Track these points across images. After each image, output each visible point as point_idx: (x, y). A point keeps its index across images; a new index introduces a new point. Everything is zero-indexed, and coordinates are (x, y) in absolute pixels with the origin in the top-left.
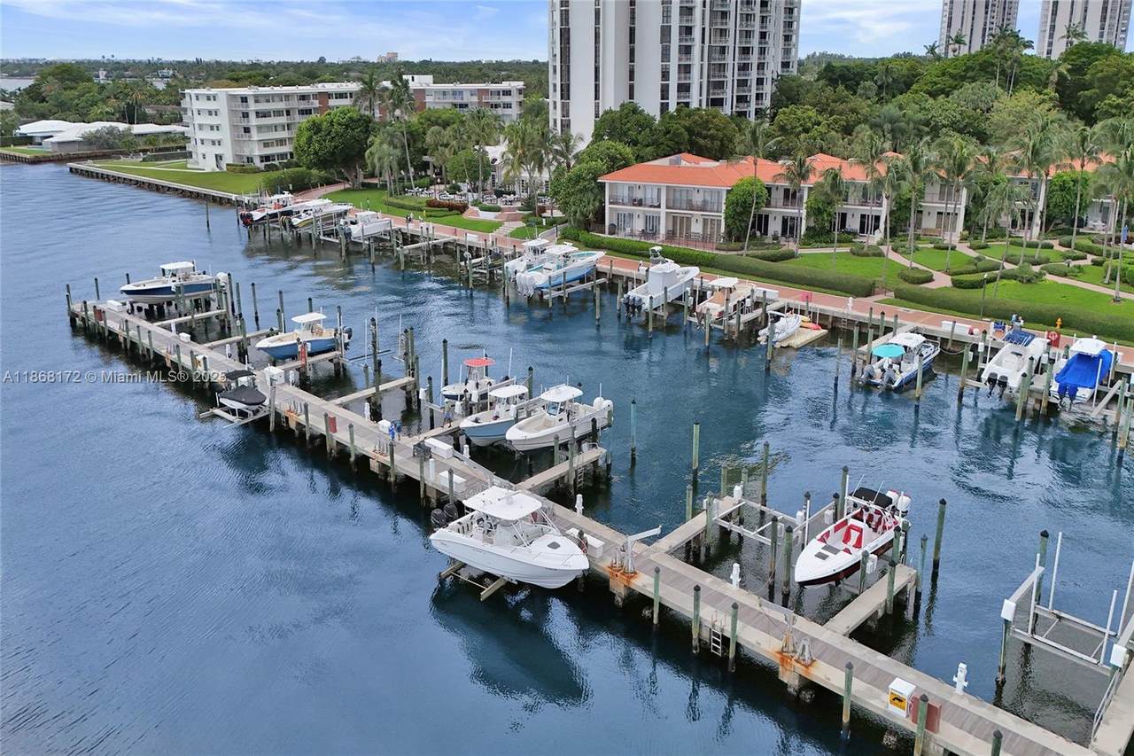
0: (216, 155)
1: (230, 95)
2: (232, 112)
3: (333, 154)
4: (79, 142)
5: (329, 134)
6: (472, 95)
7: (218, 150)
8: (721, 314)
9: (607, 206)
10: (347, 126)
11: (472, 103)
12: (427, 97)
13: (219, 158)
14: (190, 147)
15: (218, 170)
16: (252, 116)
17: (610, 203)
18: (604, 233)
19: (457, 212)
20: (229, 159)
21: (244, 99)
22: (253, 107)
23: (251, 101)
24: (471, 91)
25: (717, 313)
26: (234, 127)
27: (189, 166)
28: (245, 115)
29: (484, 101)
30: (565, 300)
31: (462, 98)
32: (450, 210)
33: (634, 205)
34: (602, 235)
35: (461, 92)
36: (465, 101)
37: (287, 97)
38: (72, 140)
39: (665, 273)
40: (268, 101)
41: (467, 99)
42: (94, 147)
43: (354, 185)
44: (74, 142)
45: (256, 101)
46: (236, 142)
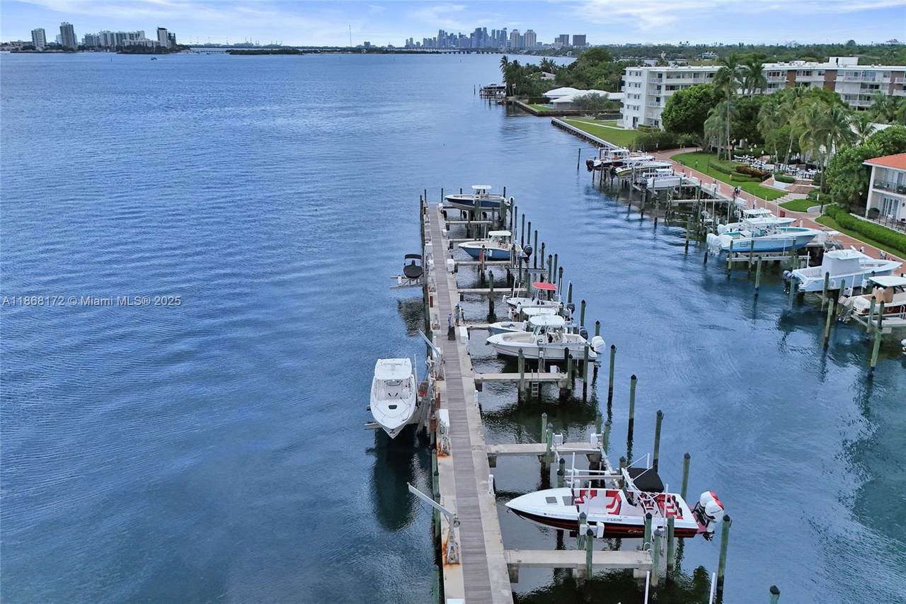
0: (634, 118)
1: (651, 72)
2: (650, 85)
3: (685, 121)
4: (571, 103)
5: (685, 105)
6: (885, 76)
7: (636, 114)
8: (867, 311)
9: (871, 189)
10: (701, 100)
11: (883, 84)
12: (838, 77)
13: (635, 119)
14: (621, 110)
15: (633, 129)
16: (663, 88)
17: (874, 187)
18: (863, 216)
19: (759, 179)
20: (641, 122)
21: (660, 75)
22: (665, 81)
23: (664, 77)
24: (884, 72)
25: (862, 309)
26: (649, 97)
27: (618, 125)
28: (659, 88)
29: (896, 82)
30: (750, 266)
31: (874, 80)
32: (753, 177)
33: (899, 192)
34: (859, 217)
35: (873, 73)
36: (876, 82)
37: (696, 75)
38: (566, 101)
39: (838, 259)
40: (679, 77)
41: (879, 79)
42: (581, 107)
43: (704, 149)
44: (569, 103)
45: (668, 77)
46: (650, 109)
